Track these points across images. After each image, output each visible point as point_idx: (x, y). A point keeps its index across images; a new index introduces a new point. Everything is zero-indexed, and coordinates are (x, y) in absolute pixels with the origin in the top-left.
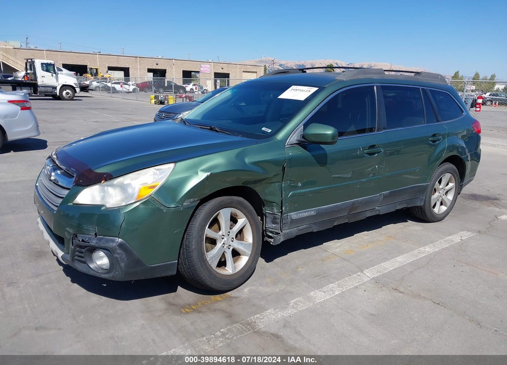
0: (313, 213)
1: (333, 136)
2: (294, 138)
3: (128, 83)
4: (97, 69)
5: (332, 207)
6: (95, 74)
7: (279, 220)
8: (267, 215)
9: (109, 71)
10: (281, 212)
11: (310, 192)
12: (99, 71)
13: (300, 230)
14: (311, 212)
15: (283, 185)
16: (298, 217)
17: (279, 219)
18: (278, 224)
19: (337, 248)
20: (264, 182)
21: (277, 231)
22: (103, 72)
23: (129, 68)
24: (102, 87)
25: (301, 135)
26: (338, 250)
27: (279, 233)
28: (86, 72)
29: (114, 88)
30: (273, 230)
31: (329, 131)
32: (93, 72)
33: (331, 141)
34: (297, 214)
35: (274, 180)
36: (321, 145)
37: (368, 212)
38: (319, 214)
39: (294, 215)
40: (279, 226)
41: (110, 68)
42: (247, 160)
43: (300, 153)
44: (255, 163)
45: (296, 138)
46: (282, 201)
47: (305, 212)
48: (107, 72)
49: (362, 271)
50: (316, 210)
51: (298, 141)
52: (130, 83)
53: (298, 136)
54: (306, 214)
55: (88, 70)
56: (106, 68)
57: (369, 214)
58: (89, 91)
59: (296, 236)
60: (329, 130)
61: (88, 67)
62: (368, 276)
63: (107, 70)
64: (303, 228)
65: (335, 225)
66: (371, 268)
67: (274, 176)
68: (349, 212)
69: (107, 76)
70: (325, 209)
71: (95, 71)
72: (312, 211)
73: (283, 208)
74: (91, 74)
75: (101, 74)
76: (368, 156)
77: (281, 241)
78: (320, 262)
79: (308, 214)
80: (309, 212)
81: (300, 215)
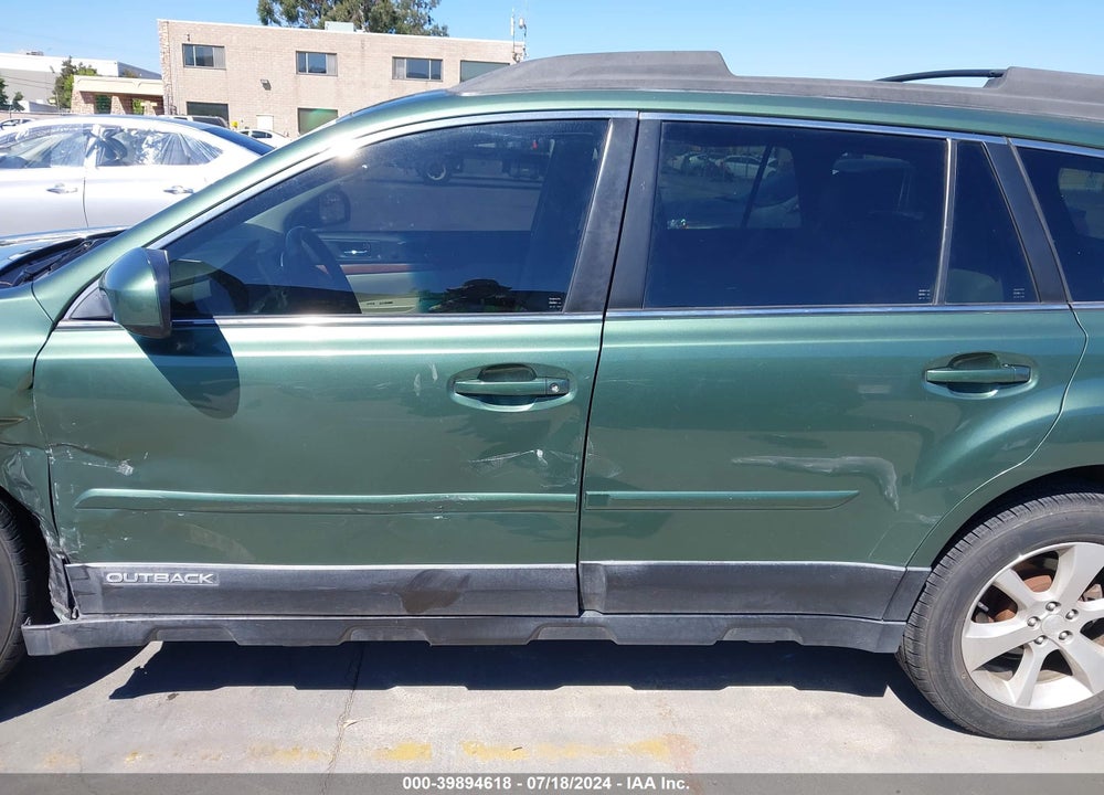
0: (203, 580)
5: (299, 575)
7: (63, 576)
13: (160, 627)
14: (199, 573)
15: (53, 460)
16: (132, 582)
34: (132, 571)
38: (230, 589)
39: (116, 572)
40: (66, 596)
46: (54, 515)
47: (171, 570)
50: (222, 572)
54: (175, 579)
57: (549, 633)
64: (174, 623)
73: (61, 541)
76: (479, 404)
77: (60, 649)
79: (181, 580)
80: (188, 575)
81: (146, 575)
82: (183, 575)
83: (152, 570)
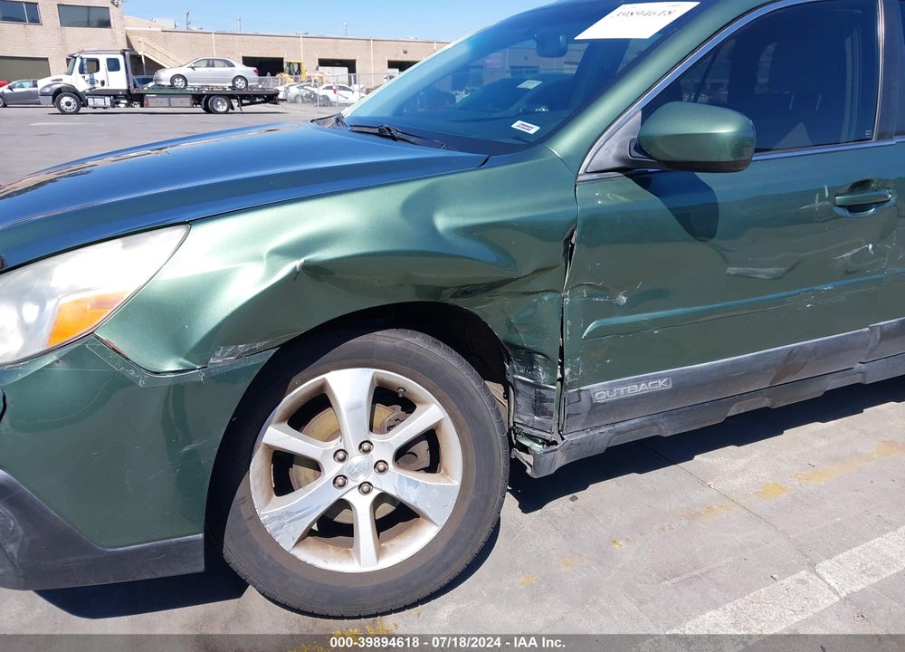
0: (662, 384)
1: (739, 144)
2: (608, 152)
3: (351, 88)
4: (299, 64)
5: (723, 367)
6: (297, 71)
7: (554, 405)
8: (520, 387)
9: (320, 68)
10: (561, 380)
11: (656, 323)
12: (304, 68)
13: (619, 433)
14: (658, 381)
15: (567, 301)
16: (613, 397)
17: (552, 401)
18: (551, 414)
19: (734, 475)
20: (504, 289)
21: (548, 436)
22: (310, 69)
23: (355, 61)
24: (306, 96)
25: (632, 141)
26: (738, 482)
27: (555, 443)
28: (282, 70)
29: (326, 98)
30: (536, 433)
31: (726, 128)
32: (294, 69)
33: (731, 159)
34: (611, 387)
35: (536, 284)
36: (698, 174)
37: (830, 377)
38: (681, 387)
39: (601, 391)
40: (553, 422)
41: (323, 63)
42: (442, 222)
43: (623, 199)
44: (470, 232)
45: (614, 151)
46: (561, 349)
47: (638, 382)
48: (317, 69)
49: (812, 566)
50: (673, 376)
51: (623, 159)
52: (355, 87)
53: (621, 146)
54: (642, 388)
55: (285, 66)
56: (315, 62)
57: (832, 384)
58: (280, 102)
59: (609, 450)
60: (724, 121)
61: (285, 61)
62: (830, 587)
63: (317, 64)
64: (630, 427)
65: (730, 414)
66: (840, 556)
67: (536, 271)
68: (776, 379)
69: (316, 75)
70: (702, 371)
71: (296, 69)
72: (661, 377)
73: (567, 371)
74: (290, 73)
75: (307, 74)
76: (847, 213)
77: (557, 468)
78: (684, 522)
79: (646, 388)
80: (650, 384)
81: (622, 389)
82: (647, 384)
83: (625, 384)
